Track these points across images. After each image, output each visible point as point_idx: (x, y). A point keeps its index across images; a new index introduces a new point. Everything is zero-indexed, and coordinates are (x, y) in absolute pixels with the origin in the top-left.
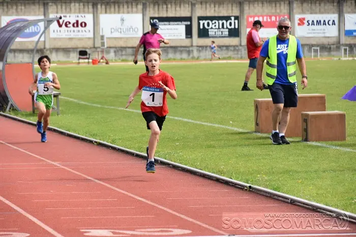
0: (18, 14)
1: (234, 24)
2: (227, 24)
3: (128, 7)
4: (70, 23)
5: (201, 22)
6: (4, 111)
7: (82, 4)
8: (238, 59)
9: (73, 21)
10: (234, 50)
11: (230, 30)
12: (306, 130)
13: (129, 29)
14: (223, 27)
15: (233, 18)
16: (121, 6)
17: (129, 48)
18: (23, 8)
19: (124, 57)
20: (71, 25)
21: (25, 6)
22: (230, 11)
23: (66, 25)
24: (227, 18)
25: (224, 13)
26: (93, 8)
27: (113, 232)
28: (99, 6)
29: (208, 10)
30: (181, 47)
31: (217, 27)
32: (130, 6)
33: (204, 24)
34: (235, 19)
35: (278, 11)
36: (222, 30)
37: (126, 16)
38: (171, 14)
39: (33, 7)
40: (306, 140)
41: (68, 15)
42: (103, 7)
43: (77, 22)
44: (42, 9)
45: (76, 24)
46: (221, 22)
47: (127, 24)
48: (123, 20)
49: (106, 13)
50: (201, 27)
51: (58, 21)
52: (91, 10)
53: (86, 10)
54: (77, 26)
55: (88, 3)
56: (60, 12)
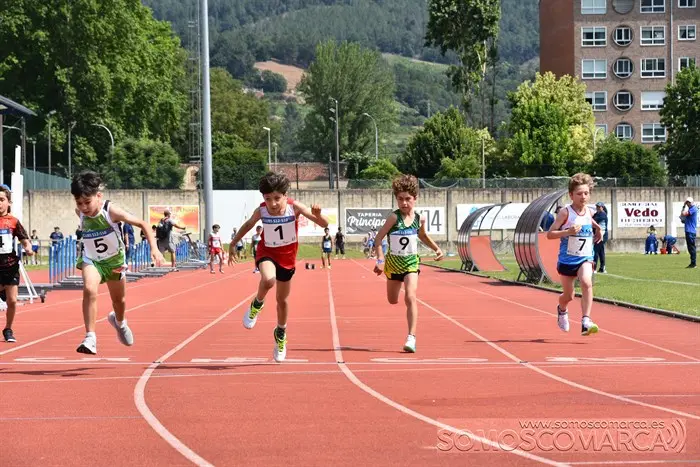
4: (639, 211)
6: (537, 282)
7: (652, 191)
9: (643, 208)
20: (640, 214)
23: (636, 215)
26: (665, 195)
28: (672, 193)
39: (599, 194)
41: (637, 204)
42: (677, 194)
43: (648, 210)
44: (609, 197)
45: (647, 213)
49: (679, 200)
51: (627, 210)
52: (663, 197)
53: (658, 197)
54: (648, 215)
55: (659, 189)
56: (628, 199)
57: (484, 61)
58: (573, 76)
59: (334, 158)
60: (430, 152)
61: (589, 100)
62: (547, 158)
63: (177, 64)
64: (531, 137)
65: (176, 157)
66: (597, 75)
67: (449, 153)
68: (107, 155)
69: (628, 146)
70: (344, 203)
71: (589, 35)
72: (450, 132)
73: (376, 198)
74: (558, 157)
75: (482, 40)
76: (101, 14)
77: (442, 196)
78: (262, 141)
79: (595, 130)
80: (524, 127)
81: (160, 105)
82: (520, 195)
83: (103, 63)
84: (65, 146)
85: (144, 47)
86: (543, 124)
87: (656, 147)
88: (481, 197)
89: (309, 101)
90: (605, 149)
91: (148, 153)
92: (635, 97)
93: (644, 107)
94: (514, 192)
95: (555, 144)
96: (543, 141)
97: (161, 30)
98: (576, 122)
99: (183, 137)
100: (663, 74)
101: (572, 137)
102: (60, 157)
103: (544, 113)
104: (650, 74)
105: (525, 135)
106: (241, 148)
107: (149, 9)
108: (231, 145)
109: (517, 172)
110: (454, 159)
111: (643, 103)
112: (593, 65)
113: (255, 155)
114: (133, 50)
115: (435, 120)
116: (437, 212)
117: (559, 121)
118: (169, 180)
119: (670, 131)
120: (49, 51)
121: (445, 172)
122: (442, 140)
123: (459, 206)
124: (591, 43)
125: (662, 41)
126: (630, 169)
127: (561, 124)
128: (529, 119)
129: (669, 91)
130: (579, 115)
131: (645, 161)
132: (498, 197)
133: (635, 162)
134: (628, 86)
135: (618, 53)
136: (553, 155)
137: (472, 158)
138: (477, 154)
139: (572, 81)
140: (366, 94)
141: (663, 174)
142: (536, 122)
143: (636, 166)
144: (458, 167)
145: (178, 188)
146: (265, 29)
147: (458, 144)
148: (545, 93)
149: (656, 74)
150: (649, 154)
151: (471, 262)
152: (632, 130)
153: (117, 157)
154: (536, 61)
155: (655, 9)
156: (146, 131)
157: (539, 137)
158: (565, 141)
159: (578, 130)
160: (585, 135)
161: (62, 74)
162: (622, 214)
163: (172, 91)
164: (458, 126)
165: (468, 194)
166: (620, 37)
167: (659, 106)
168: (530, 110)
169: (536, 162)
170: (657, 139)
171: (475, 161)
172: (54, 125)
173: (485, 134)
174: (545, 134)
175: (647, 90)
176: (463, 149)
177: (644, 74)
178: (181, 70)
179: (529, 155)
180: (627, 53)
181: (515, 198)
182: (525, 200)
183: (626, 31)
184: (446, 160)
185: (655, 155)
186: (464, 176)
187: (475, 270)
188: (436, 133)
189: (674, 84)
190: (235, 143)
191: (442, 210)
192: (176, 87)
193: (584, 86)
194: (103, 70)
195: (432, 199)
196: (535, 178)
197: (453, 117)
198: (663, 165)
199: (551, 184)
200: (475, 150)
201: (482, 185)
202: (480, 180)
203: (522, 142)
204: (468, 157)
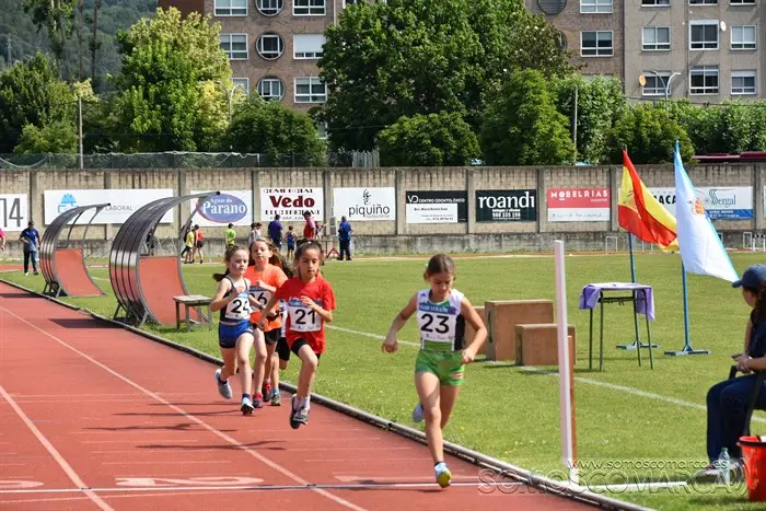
0: (214, 187)
1: (529, 201)
2: (519, 202)
3: (374, 177)
4: (290, 200)
5: (482, 199)
6: (137, 323)
7: (306, 173)
8: (535, 252)
9: (294, 196)
10: (530, 239)
11: (523, 211)
12: (520, 350)
13: (374, 210)
14: (513, 206)
15: (527, 193)
16: (365, 177)
17: (375, 236)
18: (221, 178)
19: (368, 250)
20: (291, 203)
21: (224, 176)
22: (523, 183)
23: (285, 205)
24: (520, 193)
25: (514, 186)
26: (324, 179)
27: (157, 482)
28: (332, 176)
29: (491, 181)
30: (451, 235)
31: (504, 206)
32: (377, 176)
33: (485, 201)
34: (530, 195)
35: (594, 183)
36: (511, 210)
37: (371, 190)
38: (436, 188)
39: (236, 177)
40: (520, 364)
41: (287, 189)
42: (339, 177)
43: (301, 198)
44: (249, 181)
45: (299, 202)
46: (510, 199)
47: (373, 202)
48: (366, 196)
49: (342, 186)
50: (481, 206)
51: (273, 198)
52: (320, 181)
53: (313, 181)
54: (301, 205)
55: (316, 171)
56: (274, 184)
58: (202, 12)
60: (8, 116)
62: (167, 125)
64: (146, 96)
66: (234, 11)
69: (276, 112)
72: (35, 89)
74: (182, 123)
77: (24, 179)
79: (231, 87)
80: (136, 83)
82: (130, 178)
86: (161, 78)
87: (313, 111)
88: (77, 182)
90: (243, 115)
92: (286, 41)
93: (297, 55)
94: (121, 174)
95: (179, 106)
96: (161, 100)
98: (207, 77)
100: (322, 11)
101: (200, 96)
103: (164, 65)
104: (305, 11)
105: (138, 93)
109: (127, 145)
110: (40, 126)
111: (296, 49)
115: (17, 73)
116: (17, 202)
117: (184, 75)
119: (332, 88)
121: (30, 145)
122: (25, 100)
123: (47, 193)
126: (278, 142)
127: (186, 79)
128: (143, 71)
129: (329, 34)
130: (211, 67)
131: (298, 130)
132: (100, 179)
133: (284, 132)
134: (275, 27)
136: (175, 120)
137: (65, 125)
138: (73, 119)
139: (201, 20)
141: (321, 149)
142: (154, 75)
143: (285, 138)
144: (46, 138)
147: (47, 105)
148: (166, 36)
149: (313, 11)
150: (302, 122)
151: (57, 284)
152: (282, 86)
157: (156, 96)
158: (191, 101)
159: (209, 87)
160: (218, 93)
162: (266, 204)
164: (46, 79)
165: (59, 176)
167: (318, 55)
168: (145, 59)
169: (152, 130)
170: (315, 98)
171: (68, 129)
173: (85, 89)
174: (163, 92)
175: (301, 33)
176: (53, 112)
177: (297, 11)
179: (143, 121)
181: (123, 182)
182: (137, 185)
184: (29, 128)
185: (309, 122)
186: (53, 150)
187: (63, 294)
188: (16, 90)
189: (336, 24)
191: (24, 199)
193: (218, 26)
195: (10, 183)
196: (151, 154)
197: (40, 68)
198: (321, 137)
199: (172, 163)
200: (70, 113)
201: (77, 165)
202: (77, 154)
203: (135, 104)
204: (60, 125)
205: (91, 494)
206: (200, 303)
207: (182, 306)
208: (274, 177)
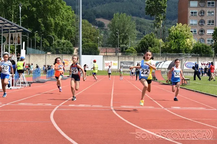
0: (189, 61)
7: (209, 58)
23: (204, 65)
26: (213, 59)
27: (181, 108)
28: (215, 59)
39: (194, 59)
41: (205, 62)
44: (197, 60)
51: (202, 63)
53: (211, 60)
55: (211, 58)
56: (202, 60)
57: (161, 20)
58: (187, 24)
59: (117, 47)
60: (145, 45)
61: (192, 32)
62: (179, 48)
63: (73, 18)
64: (174, 42)
65: (72, 45)
66: (194, 24)
67: (151, 46)
68: (52, 44)
69: (203, 45)
70: (119, 60)
71: (192, 13)
72: (151, 40)
73: (129, 58)
74: (182, 48)
75: (161, 13)
76: (52, 3)
78: (97, 41)
79: (193, 40)
80: (172, 39)
81: (68, 30)
82: (171, 58)
83: (52, 18)
84: (40, 41)
85: (64, 13)
86: (178, 38)
87: (211, 45)
88: (159, 59)
89: (111, 30)
90: (196, 46)
91: (64, 44)
92: (205, 31)
93: (208, 34)
94: (169, 57)
95: (182, 44)
96: (178, 43)
97: (69, 9)
98: (188, 38)
99: (74, 39)
100: (213, 24)
101: (186, 42)
102: (38, 45)
103: (179, 35)
104: (210, 24)
106: (91, 43)
107: (65, 2)
108: (88, 42)
109: (170, 52)
110: (152, 47)
111: (207, 32)
112: (193, 21)
113: (94, 45)
114: (60, 14)
115: (147, 36)
117: (183, 37)
118: (69, 51)
119: (215, 41)
120: (36, 13)
122: (149, 42)
124: (193, 15)
125: (214, 15)
126: (203, 52)
127: (183, 38)
128: (174, 36)
129: (215, 29)
130: (189, 36)
131: (208, 49)
132: (164, 59)
133: (204, 50)
134: (203, 28)
135: (201, 18)
136: (181, 47)
137: (157, 47)
138: (159, 46)
139: (187, 26)
140: (128, 28)
141: (212, 53)
142: (176, 37)
144: (153, 50)
145: (72, 54)
146: (99, 9)
147: (153, 43)
148: (179, 29)
149: (211, 24)
150: (208, 48)
151: (155, 78)
152: (204, 40)
153: (55, 45)
154: (177, 20)
155: (212, 6)
156: (63, 38)
157: (177, 42)
158: (184, 43)
159: (188, 40)
160: (190, 41)
161: (40, 20)
163: (71, 26)
164: (153, 38)
166: (201, 14)
167: (212, 34)
168: (174, 34)
169: (176, 49)
170: (211, 43)
171: (158, 48)
172: (37, 35)
173: (161, 41)
175: (209, 29)
176: (155, 45)
177: (208, 24)
178: (74, 20)
179: (174, 47)
180: (203, 18)
181: (169, 59)
182: (172, 60)
183: (203, 12)
184: (150, 48)
185: (210, 48)
186: (155, 53)
187: (156, 80)
188: (147, 40)
190: (89, 41)
192: (73, 25)
193: (190, 27)
194: (52, 19)
196: (175, 54)
197: (152, 35)
198: (213, 51)
199: (180, 55)
200: (158, 45)
201: (160, 55)
202: (159, 54)
203: (172, 43)
204: (156, 47)
205: (166, 109)
206: (187, 80)
207: (183, 81)
208: (202, 59)
